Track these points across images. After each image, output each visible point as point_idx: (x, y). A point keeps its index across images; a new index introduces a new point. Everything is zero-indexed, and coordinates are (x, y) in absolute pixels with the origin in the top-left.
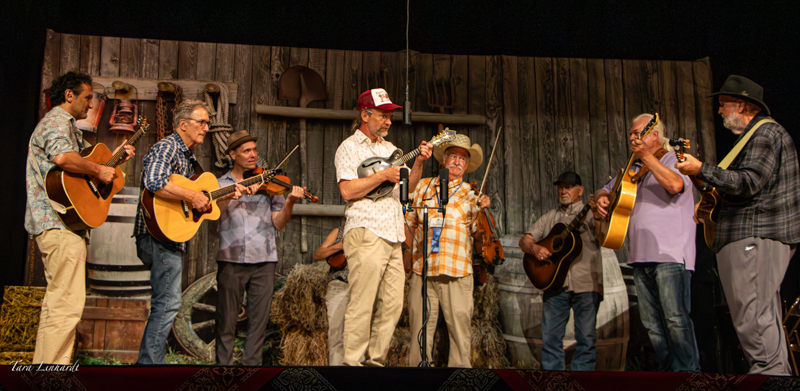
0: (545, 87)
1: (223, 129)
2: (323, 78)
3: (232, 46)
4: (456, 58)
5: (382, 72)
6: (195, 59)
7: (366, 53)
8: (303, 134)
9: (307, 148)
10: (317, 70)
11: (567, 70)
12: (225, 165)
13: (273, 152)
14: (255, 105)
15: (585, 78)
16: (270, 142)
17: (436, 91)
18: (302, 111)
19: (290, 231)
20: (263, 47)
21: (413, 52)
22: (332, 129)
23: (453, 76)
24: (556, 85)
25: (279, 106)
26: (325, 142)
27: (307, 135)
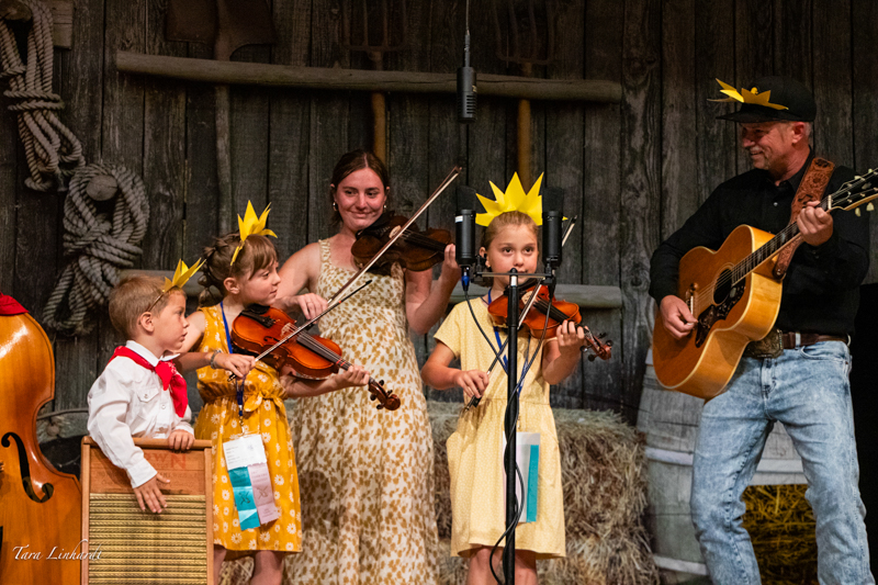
1: (41, 104)
8: (223, 120)
9: (232, 151)
12: (47, 184)
13: (157, 160)
14: (113, 51)
16: (148, 137)
17: (515, 27)
18: (220, 68)
22: (286, 109)
24: (778, 15)
25: (168, 54)
26: (272, 136)
27: (231, 122)
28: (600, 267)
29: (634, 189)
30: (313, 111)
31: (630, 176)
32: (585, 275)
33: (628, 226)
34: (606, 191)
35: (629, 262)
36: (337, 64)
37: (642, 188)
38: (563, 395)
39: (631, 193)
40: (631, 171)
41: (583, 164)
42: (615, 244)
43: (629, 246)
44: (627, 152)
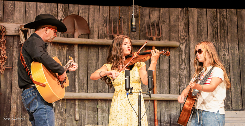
0: (212, 25)
2: (87, 21)
3: (35, 3)
4: (162, 10)
5: (120, 18)
6: (13, 10)
7: (111, 7)
9: (78, 61)
10: (84, 17)
11: (225, 16)
15: (236, 20)
17: (151, 28)
18: (75, 40)
19: (69, 108)
20: (53, 4)
21: (138, 7)
22: (92, 50)
23: (160, 20)
24: (219, 24)
25: (62, 37)
26: (89, 57)
27: (78, 54)
28: (174, 90)
29: (183, 69)
30: (99, 50)
31: (181, 66)
32: (170, 91)
33: (181, 79)
34: (175, 70)
35: (182, 88)
36: (105, 38)
37: (185, 69)
38: (165, 124)
39: (182, 70)
40: (182, 65)
41: (169, 63)
42: (178, 84)
43: (182, 84)
44: (181, 60)
